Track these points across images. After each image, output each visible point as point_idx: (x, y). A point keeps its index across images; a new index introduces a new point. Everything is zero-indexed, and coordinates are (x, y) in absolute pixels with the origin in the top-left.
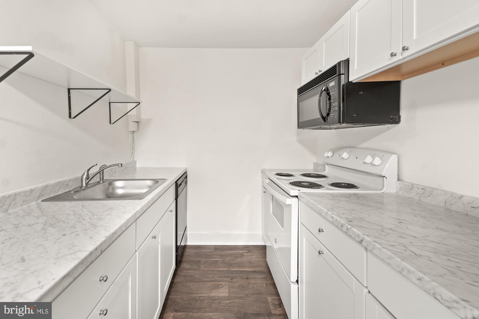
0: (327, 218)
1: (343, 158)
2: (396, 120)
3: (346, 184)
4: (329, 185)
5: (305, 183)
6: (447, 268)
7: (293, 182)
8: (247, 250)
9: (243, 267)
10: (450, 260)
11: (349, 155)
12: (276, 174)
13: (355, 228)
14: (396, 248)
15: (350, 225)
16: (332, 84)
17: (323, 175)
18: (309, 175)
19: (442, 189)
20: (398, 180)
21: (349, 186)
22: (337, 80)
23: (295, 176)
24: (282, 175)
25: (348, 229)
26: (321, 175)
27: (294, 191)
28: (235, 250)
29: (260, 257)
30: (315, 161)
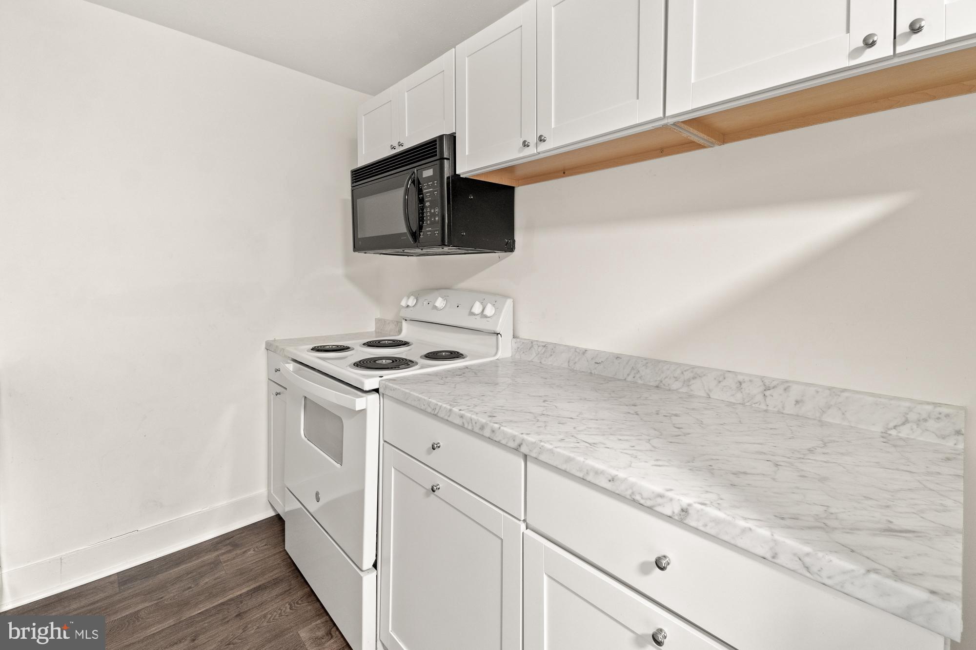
0: (450, 419)
1: (435, 307)
2: (510, 247)
3: (447, 353)
4: (421, 357)
5: (384, 361)
6: (625, 451)
7: (360, 361)
8: (229, 544)
9: (224, 591)
10: (620, 440)
11: (445, 301)
12: (312, 350)
13: (505, 426)
14: (567, 442)
15: (496, 423)
16: (428, 173)
17: (402, 341)
18: (379, 342)
19: (564, 344)
20: (514, 337)
21: (453, 356)
22: (438, 167)
23: (353, 349)
24: (326, 349)
25: (493, 431)
26: (400, 341)
27: (371, 379)
28: (194, 558)
29: (266, 547)
30: (379, 317)
